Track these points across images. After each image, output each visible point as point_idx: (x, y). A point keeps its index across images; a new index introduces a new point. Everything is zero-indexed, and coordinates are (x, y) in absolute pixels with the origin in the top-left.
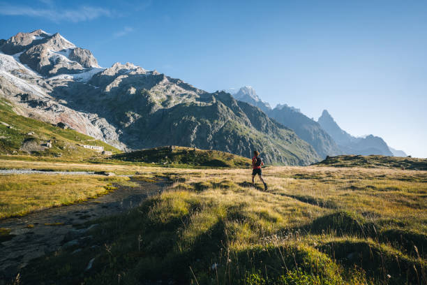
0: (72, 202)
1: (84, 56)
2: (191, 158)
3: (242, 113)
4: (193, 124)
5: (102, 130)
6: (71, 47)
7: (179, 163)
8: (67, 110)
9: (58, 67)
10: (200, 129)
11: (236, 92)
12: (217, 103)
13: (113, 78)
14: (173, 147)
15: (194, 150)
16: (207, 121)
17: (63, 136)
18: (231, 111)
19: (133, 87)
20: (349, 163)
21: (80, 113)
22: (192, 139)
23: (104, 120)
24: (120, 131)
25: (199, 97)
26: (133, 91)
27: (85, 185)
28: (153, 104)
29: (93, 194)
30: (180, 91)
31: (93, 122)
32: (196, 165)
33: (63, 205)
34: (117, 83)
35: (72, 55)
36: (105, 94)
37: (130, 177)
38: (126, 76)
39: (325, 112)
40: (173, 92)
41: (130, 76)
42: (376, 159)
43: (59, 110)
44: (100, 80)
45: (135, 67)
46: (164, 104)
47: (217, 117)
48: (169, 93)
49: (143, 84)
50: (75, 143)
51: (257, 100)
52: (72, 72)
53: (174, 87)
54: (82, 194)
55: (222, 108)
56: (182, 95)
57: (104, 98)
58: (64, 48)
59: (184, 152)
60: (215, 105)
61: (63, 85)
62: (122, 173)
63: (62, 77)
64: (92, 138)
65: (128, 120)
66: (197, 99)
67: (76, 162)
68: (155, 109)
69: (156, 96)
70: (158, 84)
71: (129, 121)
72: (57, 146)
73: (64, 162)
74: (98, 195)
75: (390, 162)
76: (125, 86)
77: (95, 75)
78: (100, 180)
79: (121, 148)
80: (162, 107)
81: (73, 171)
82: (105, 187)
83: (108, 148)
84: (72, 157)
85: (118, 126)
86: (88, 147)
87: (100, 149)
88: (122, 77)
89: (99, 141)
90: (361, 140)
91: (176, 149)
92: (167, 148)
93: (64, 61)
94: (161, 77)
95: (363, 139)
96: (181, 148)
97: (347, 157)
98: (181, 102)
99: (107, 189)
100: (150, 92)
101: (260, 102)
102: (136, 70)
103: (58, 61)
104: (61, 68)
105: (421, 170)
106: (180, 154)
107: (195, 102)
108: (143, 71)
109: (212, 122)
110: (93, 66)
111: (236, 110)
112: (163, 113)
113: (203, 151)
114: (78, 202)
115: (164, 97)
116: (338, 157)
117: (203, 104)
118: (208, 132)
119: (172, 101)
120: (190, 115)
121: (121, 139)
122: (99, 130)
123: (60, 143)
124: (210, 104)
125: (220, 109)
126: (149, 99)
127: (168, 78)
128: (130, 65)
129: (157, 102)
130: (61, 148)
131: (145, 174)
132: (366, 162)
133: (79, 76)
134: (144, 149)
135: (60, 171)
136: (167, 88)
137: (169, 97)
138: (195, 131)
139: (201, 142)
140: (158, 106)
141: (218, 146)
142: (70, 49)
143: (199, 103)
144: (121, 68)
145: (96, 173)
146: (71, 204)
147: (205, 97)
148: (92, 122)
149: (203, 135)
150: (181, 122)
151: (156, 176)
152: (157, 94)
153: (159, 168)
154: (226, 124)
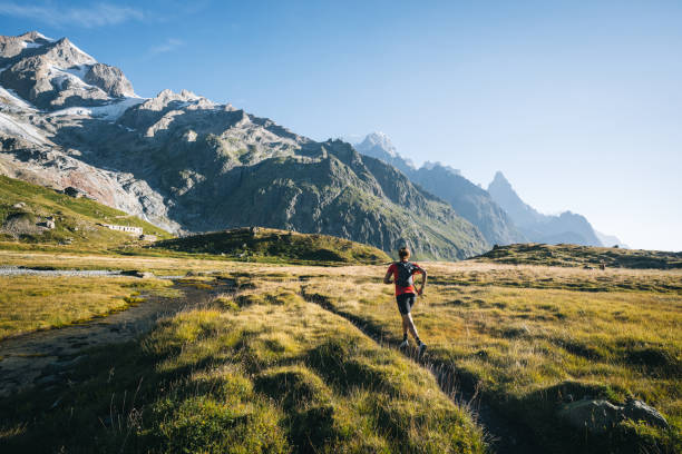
0: (68, 324)
1: (110, 78)
2: (284, 247)
3: (369, 176)
4: (291, 193)
5: (141, 200)
6: (89, 62)
7: (265, 255)
8: (82, 166)
9: (66, 94)
10: (301, 200)
11: (360, 142)
12: (329, 158)
13: (159, 115)
14: (255, 230)
15: (290, 234)
16: (313, 187)
17: (74, 209)
18: (351, 172)
19: (194, 130)
20: (525, 256)
21: (105, 172)
22: (289, 216)
23: (144, 183)
24: (170, 201)
25: (300, 148)
26: (192, 136)
27: (96, 295)
28: (226, 159)
29: (103, 310)
30: (270, 138)
31: (126, 187)
32: (292, 257)
33: (53, 328)
34: (165, 123)
35: (89, 75)
36: (146, 141)
37: (174, 281)
38: (180, 113)
39: (499, 175)
40: (258, 139)
41: (188, 112)
42: (566, 250)
43: (69, 165)
44: (138, 117)
45: (195, 98)
46: (243, 158)
47: (329, 182)
48: (252, 141)
49: (209, 126)
50: (94, 220)
51: (393, 154)
52: (89, 103)
53: (260, 131)
54: (87, 311)
55: (337, 166)
56: (273, 145)
57: (146, 146)
58: (76, 63)
59: (274, 237)
60: (326, 162)
61: (74, 124)
62: (160, 270)
63: (73, 111)
64: (122, 213)
65: (184, 183)
66: (297, 152)
67: (94, 253)
68: (228, 167)
69: (231, 146)
70: (234, 126)
71: (186, 186)
72: (65, 225)
73: (75, 253)
74: (111, 312)
75: (585, 255)
76: (178, 128)
77: (130, 109)
78: (124, 286)
79: (172, 229)
80: (241, 164)
81: (86, 269)
82: (125, 299)
83: (149, 230)
84: (89, 245)
85: (168, 194)
86: (115, 228)
87: (137, 231)
88: (174, 113)
89: (136, 218)
91: (260, 232)
92: (246, 231)
93: (77, 85)
94: (238, 116)
95: (556, 218)
96: (269, 230)
97: (523, 246)
98: (270, 156)
99: (129, 302)
100: (221, 139)
101: (398, 158)
102: (197, 102)
103: (66, 84)
104: (71, 97)
105: (627, 267)
106: (267, 240)
107: (294, 156)
108: (208, 104)
109: (320, 189)
110: (126, 95)
111: (359, 170)
112: (242, 174)
113: (304, 236)
114: (77, 322)
115: (245, 148)
116: (510, 247)
117: (307, 160)
118: (315, 204)
119: (257, 155)
120: (286, 177)
121: (172, 215)
122: (135, 200)
123: (69, 222)
124: (318, 160)
125: (334, 168)
126: (219, 150)
127: (251, 116)
128: (187, 93)
129: (232, 156)
130: (71, 229)
132: (550, 255)
133: (101, 110)
134: (209, 232)
135: (65, 269)
136: (249, 132)
137: (252, 148)
138: (293, 204)
139: (303, 220)
140: (234, 162)
141: (330, 228)
142: (87, 65)
143: (300, 157)
144: (171, 99)
145: (124, 273)
146: (66, 326)
147: (310, 148)
148: (124, 187)
149: (306, 209)
150: (270, 188)
151: (219, 278)
152: (232, 142)
153: (232, 263)
154: (343, 192)
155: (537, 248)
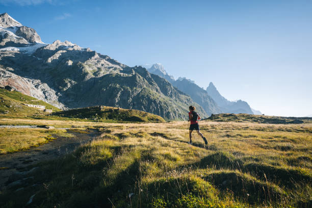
0: (17, 150)
1: (30, 33)
2: (115, 115)
3: (154, 83)
4: (117, 90)
5: (44, 93)
6: (18, 25)
7: (106, 119)
8: (14, 76)
9: (6, 40)
10: (123, 93)
11: (150, 67)
12: (136, 74)
13: (54, 52)
14: (102, 107)
15: (118, 109)
16: (128, 88)
17: (9, 97)
18: (146, 81)
19: (71, 60)
20: (226, 119)
21: (25, 79)
22: (117, 101)
23: (46, 85)
24: (59, 94)
25: (122, 69)
26: (70, 63)
27: (28, 136)
28: (87, 74)
29: (35, 143)
30: (108, 65)
31: (36, 86)
32: (119, 120)
33: (8, 153)
34: (57, 56)
35: (18, 31)
36: (47, 64)
37: (67, 130)
38: (64, 51)
39: (211, 84)
40: (102, 65)
41: (68, 51)
42: (243, 116)
43: (7, 75)
44: (43, 53)
45: (72, 45)
46: (95, 74)
47: (136, 85)
48: (99, 66)
49: (78, 58)
50: (20, 102)
51: (165, 73)
52: (18, 45)
53: (103, 61)
54: (26, 143)
55: (140, 78)
56: (110, 68)
57: (47, 67)
58: (12, 26)
59: (110, 110)
60: (134, 76)
61: (10, 55)
62: (61, 126)
63: (9, 49)
64: (35, 99)
65: (66, 85)
66: (121, 71)
67: (21, 118)
68: (88, 78)
69: (89, 68)
70: (91, 59)
71: (67, 86)
72: (4, 104)
73: (10, 118)
74: (39, 144)
75: (252, 118)
76: (63, 58)
77: (39, 49)
78: (42, 132)
79: (60, 107)
80: (94, 77)
81: (18, 125)
82: (45, 138)
83: (48, 107)
84: (17, 114)
85: (58, 90)
86: (32, 106)
87: (42, 108)
88: (61, 51)
89: (42, 101)
90: (234, 103)
91: (104, 108)
92: (97, 108)
93: (12, 36)
94: (93, 54)
95: (235, 103)
96: (108, 107)
97: (224, 115)
98: (108, 73)
99: (47, 139)
100: (84, 64)
101: (167, 75)
102: (73, 47)
103: (6, 36)
104: (9, 42)
105: (270, 123)
106: (108, 112)
107: (119, 73)
108: (78, 48)
109: (132, 89)
110: (37, 42)
111: (149, 80)
112: (94, 81)
113: (125, 110)
114: (22, 150)
115: (96, 69)
116: (218, 115)
117: (125, 75)
118: (129, 96)
119: (102, 72)
120: (116, 83)
121: (60, 100)
122: (41, 93)
123: (7, 103)
124: (130, 75)
125: (138, 79)
126: (83, 70)
127: (99, 54)
128: (67, 42)
129: (89, 72)
130: (8, 106)
131: (79, 127)
132: (237, 118)
133: (25, 49)
134: (78, 108)
135: (7, 125)
136: (98, 62)
137: (99, 69)
138: (119, 95)
139: (123, 103)
140: (91, 75)
141: (136, 107)
142: (17, 27)
143: (122, 74)
144: (60, 45)
145: (38, 127)
146: (16, 152)
147: (127, 70)
148: (35, 86)
149: (125, 98)
150: (108, 88)
151: (88, 129)
152: (90, 66)
153: (91, 123)
154: (142, 90)
155: (231, 115)
